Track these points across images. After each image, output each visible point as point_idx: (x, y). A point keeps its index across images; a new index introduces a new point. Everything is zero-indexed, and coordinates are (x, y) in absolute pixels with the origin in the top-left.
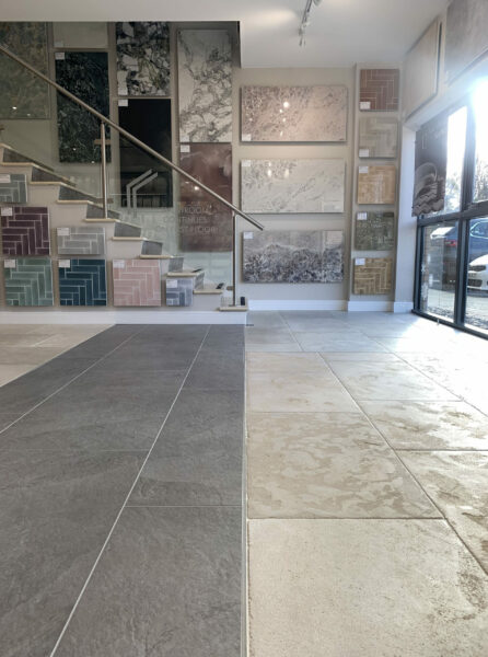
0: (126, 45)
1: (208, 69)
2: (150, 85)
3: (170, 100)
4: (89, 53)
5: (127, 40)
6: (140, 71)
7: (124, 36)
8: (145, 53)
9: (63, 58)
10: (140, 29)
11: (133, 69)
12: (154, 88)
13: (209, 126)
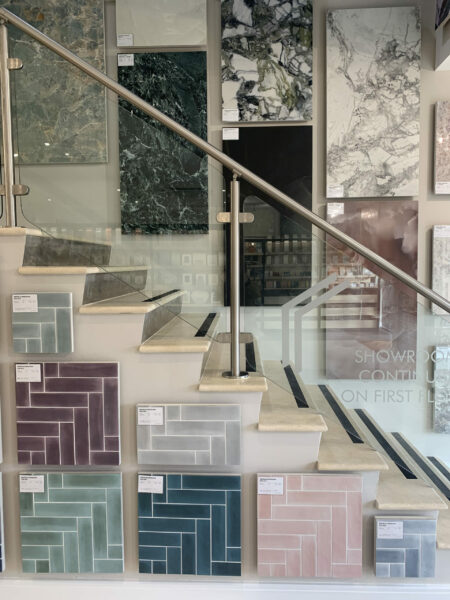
0: (239, 38)
1: (378, 73)
2: (278, 104)
3: (310, 128)
4: (176, 54)
5: (241, 30)
6: (261, 80)
7: (234, 23)
8: (270, 51)
9: (132, 64)
10: (262, 12)
11: (249, 77)
12: (284, 109)
13: (379, 170)
